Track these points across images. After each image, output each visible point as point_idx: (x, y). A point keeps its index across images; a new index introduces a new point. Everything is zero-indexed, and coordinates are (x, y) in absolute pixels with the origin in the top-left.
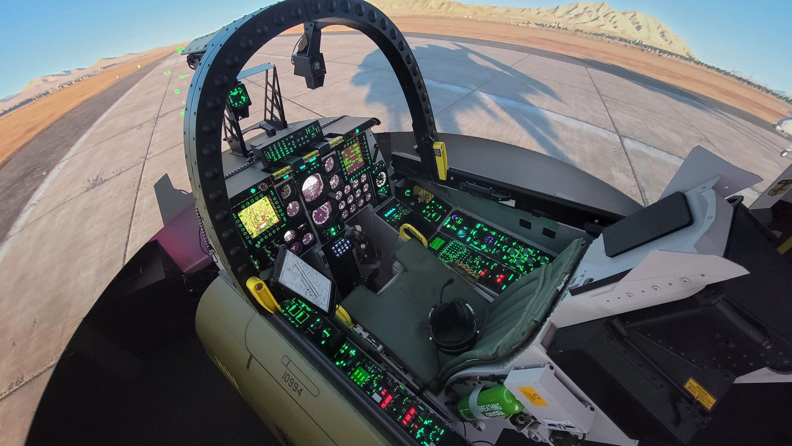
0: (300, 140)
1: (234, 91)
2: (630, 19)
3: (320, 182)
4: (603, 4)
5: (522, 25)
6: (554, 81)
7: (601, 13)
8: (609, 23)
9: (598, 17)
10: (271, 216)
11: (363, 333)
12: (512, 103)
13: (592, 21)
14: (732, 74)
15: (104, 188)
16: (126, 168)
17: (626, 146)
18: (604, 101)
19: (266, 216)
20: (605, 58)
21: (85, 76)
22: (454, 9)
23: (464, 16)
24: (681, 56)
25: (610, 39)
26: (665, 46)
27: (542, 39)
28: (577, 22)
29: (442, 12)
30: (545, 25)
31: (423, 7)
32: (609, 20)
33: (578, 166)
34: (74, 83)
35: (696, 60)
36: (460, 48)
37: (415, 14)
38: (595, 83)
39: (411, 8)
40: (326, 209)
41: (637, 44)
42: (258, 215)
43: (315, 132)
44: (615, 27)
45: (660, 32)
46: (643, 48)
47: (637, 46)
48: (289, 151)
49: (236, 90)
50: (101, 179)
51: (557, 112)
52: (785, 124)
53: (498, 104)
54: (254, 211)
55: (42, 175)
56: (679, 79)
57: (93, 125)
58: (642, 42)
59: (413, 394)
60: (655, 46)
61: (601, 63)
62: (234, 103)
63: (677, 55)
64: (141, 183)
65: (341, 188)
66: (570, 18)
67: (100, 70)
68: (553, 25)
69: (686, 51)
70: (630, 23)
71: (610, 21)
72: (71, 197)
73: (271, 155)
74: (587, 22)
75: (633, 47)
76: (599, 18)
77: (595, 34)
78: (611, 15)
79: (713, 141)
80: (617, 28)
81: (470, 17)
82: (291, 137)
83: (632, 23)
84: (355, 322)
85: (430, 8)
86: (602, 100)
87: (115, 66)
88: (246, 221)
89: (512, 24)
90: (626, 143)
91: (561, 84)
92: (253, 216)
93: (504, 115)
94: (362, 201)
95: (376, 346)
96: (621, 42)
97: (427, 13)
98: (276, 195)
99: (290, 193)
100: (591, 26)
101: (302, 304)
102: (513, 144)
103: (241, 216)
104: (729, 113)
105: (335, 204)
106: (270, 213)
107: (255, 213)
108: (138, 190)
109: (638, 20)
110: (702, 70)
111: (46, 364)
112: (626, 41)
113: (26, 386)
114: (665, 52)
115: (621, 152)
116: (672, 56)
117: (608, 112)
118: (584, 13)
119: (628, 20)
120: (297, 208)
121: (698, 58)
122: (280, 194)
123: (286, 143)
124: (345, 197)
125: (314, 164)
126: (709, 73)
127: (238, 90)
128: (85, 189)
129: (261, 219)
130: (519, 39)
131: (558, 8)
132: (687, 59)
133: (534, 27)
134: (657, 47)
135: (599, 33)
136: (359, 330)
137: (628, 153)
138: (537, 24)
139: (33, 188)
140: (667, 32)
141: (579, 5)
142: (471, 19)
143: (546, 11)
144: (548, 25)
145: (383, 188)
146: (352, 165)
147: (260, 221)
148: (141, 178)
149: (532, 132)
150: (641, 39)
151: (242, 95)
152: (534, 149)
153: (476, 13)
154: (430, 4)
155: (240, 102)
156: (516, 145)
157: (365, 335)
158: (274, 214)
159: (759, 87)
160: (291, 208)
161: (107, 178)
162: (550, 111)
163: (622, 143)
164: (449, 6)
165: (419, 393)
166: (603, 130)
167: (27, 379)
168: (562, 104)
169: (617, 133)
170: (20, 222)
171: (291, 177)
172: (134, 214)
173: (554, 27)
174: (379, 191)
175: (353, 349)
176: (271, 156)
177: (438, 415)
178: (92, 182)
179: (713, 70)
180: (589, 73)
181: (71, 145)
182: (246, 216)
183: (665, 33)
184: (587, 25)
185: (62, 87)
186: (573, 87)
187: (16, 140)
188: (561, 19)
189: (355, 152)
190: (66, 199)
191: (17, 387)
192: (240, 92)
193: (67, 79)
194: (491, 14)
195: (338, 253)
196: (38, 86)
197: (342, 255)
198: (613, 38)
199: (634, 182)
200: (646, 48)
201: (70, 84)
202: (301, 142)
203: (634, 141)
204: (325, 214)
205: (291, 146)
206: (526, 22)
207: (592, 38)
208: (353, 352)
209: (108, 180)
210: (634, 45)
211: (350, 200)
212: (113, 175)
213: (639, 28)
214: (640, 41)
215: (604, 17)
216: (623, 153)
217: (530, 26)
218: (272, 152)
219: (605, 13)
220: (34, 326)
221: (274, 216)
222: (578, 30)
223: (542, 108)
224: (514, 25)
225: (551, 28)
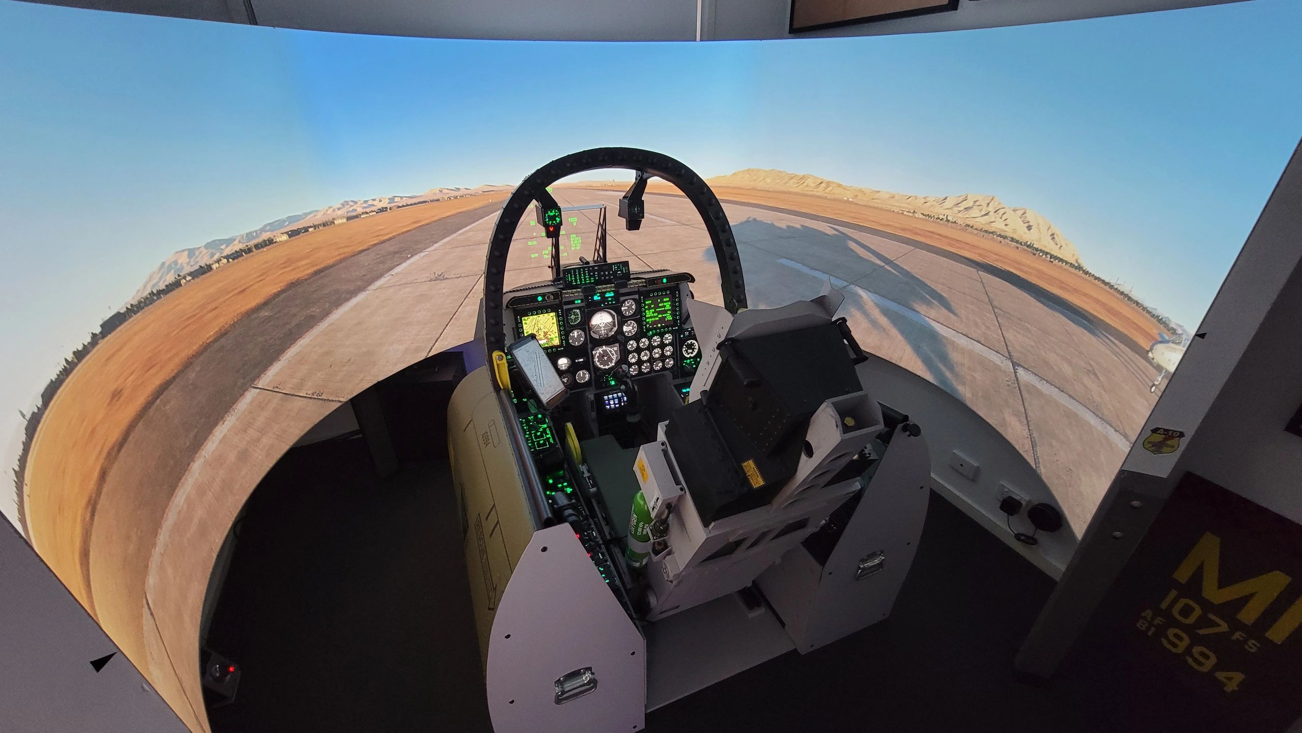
0: (604, 273)
1: (551, 212)
2: (1020, 218)
3: (614, 323)
4: (992, 199)
5: (908, 214)
6: (943, 284)
7: (991, 208)
8: (1000, 220)
9: (988, 213)
10: (553, 336)
11: (586, 472)
12: (894, 306)
13: (982, 216)
14: (1116, 287)
15: (443, 284)
16: (465, 275)
17: (1020, 379)
18: (996, 314)
19: (548, 333)
20: (997, 260)
21: (468, 194)
22: (832, 189)
23: (843, 198)
24: (1071, 264)
25: (1002, 239)
26: (1056, 252)
27: (930, 232)
28: (967, 216)
29: (820, 191)
30: (932, 216)
31: (799, 184)
32: (1000, 216)
33: (969, 404)
34: (458, 197)
35: (1084, 269)
36: (837, 233)
37: (790, 190)
38: (987, 290)
39: (786, 183)
40: (613, 355)
41: (1028, 246)
42: (541, 329)
43: (622, 271)
44: (1006, 225)
45: (1050, 234)
46: (1035, 252)
47: (1028, 249)
48: (590, 280)
49: (553, 211)
50: (444, 276)
51: (946, 325)
52: (1156, 349)
53: (877, 305)
54: (539, 324)
55: (407, 256)
56: (1068, 291)
57: (458, 232)
58: (1033, 244)
59: (601, 542)
60: (1047, 250)
61: (995, 267)
62: (549, 221)
63: (1067, 263)
64: (471, 292)
65: (637, 337)
66: (960, 211)
67: (480, 192)
68: (941, 217)
69: (1075, 259)
70: (1020, 221)
71: (1001, 218)
72: (417, 281)
73: (571, 277)
74: (977, 217)
75: (1024, 250)
76: (990, 213)
77: (986, 231)
78: (1002, 211)
79: (1099, 374)
80: (1008, 226)
81: (851, 200)
82: (596, 268)
83: (1023, 221)
84: (584, 461)
85: (807, 186)
86: (995, 313)
87: (493, 192)
88: (528, 330)
89: (896, 211)
90: (1020, 374)
91: (950, 288)
92: (537, 328)
93: (884, 321)
94: (660, 364)
95: (590, 486)
96: (1013, 243)
97: (802, 190)
98: (562, 316)
99: (579, 321)
100: (981, 222)
101: (548, 434)
102: (894, 362)
103: (526, 323)
104: (1112, 336)
105: (624, 353)
106: (553, 332)
107: (539, 326)
108: (466, 297)
109: (1028, 219)
110: (1090, 281)
111: (339, 397)
112: (1017, 242)
113: (321, 402)
114: (1056, 258)
115: (1014, 385)
116: (1062, 263)
117: (1001, 329)
118: (974, 207)
119: (1019, 218)
120: (581, 339)
121: (1087, 267)
122: (567, 316)
123: (589, 272)
124: (639, 350)
125: (610, 299)
126: (1096, 285)
127: (555, 212)
128: (429, 279)
129: (543, 334)
130: (904, 230)
131: (946, 198)
132: (1076, 268)
133: (920, 217)
134: (1048, 251)
135: (990, 231)
136: (583, 468)
137: (1022, 388)
138: (923, 214)
139: (398, 263)
140: (1057, 235)
141: (968, 197)
142: (852, 201)
143: (934, 201)
144: (936, 217)
145: (692, 360)
146: (657, 319)
147: (541, 336)
148: (473, 288)
149: (917, 349)
150: (1032, 240)
151: (557, 216)
152: (919, 373)
153: (857, 196)
154: (806, 182)
155: (554, 222)
156: (897, 364)
157: (586, 475)
158: (557, 335)
159: (1137, 303)
160: (576, 337)
161: (448, 277)
162: (937, 322)
163: (1015, 373)
164: (828, 186)
165: (607, 543)
166: (996, 353)
167: (324, 397)
168: (951, 315)
169: (1010, 358)
170: (378, 283)
171: (583, 304)
172: (454, 317)
173: (942, 219)
174: (685, 361)
175: (570, 488)
176: (571, 280)
177: (612, 568)
178: (436, 276)
179: (1099, 282)
180: (980, 278)
181: (436, 243)
182: (530, 325)
183: (1055, 236)
184: (977, 220)
185: (450, 199)
186: (964, 293)
187: (405, 226)
188: (950, 211)
189: (664, 306)
190: (413, 281)
191: (316, 397)
192: (557, 214)
193: (456, 193)
194: (873, 199)
195: (610, 404)
196: (435, 194)
197: (613, 409)
198: (1005, 237)
199: (1026, 433)
200: (1038, 252)
201: (456, 198)
202: (605, 275)
203: (1027, 372)
204: (610, 360)
205: (594, 276)
206: (912, 212)
207: (983, 236)
208: (569, 490)
209: (449, 279)
210: (1025, 247)
211: (645, 357)
212: (453, 276)
213: (1029, 228)
214: (1031, 243)
215: (995, 212)
216: (1016, 388)
217: (916, 215)
218: (573, 276)
219: (995, 208)
220: (347, 362)
221: (556, 337)
222: (969, 226)
223: (929, 318)
224: (898, 213)
225: (939, 220)
